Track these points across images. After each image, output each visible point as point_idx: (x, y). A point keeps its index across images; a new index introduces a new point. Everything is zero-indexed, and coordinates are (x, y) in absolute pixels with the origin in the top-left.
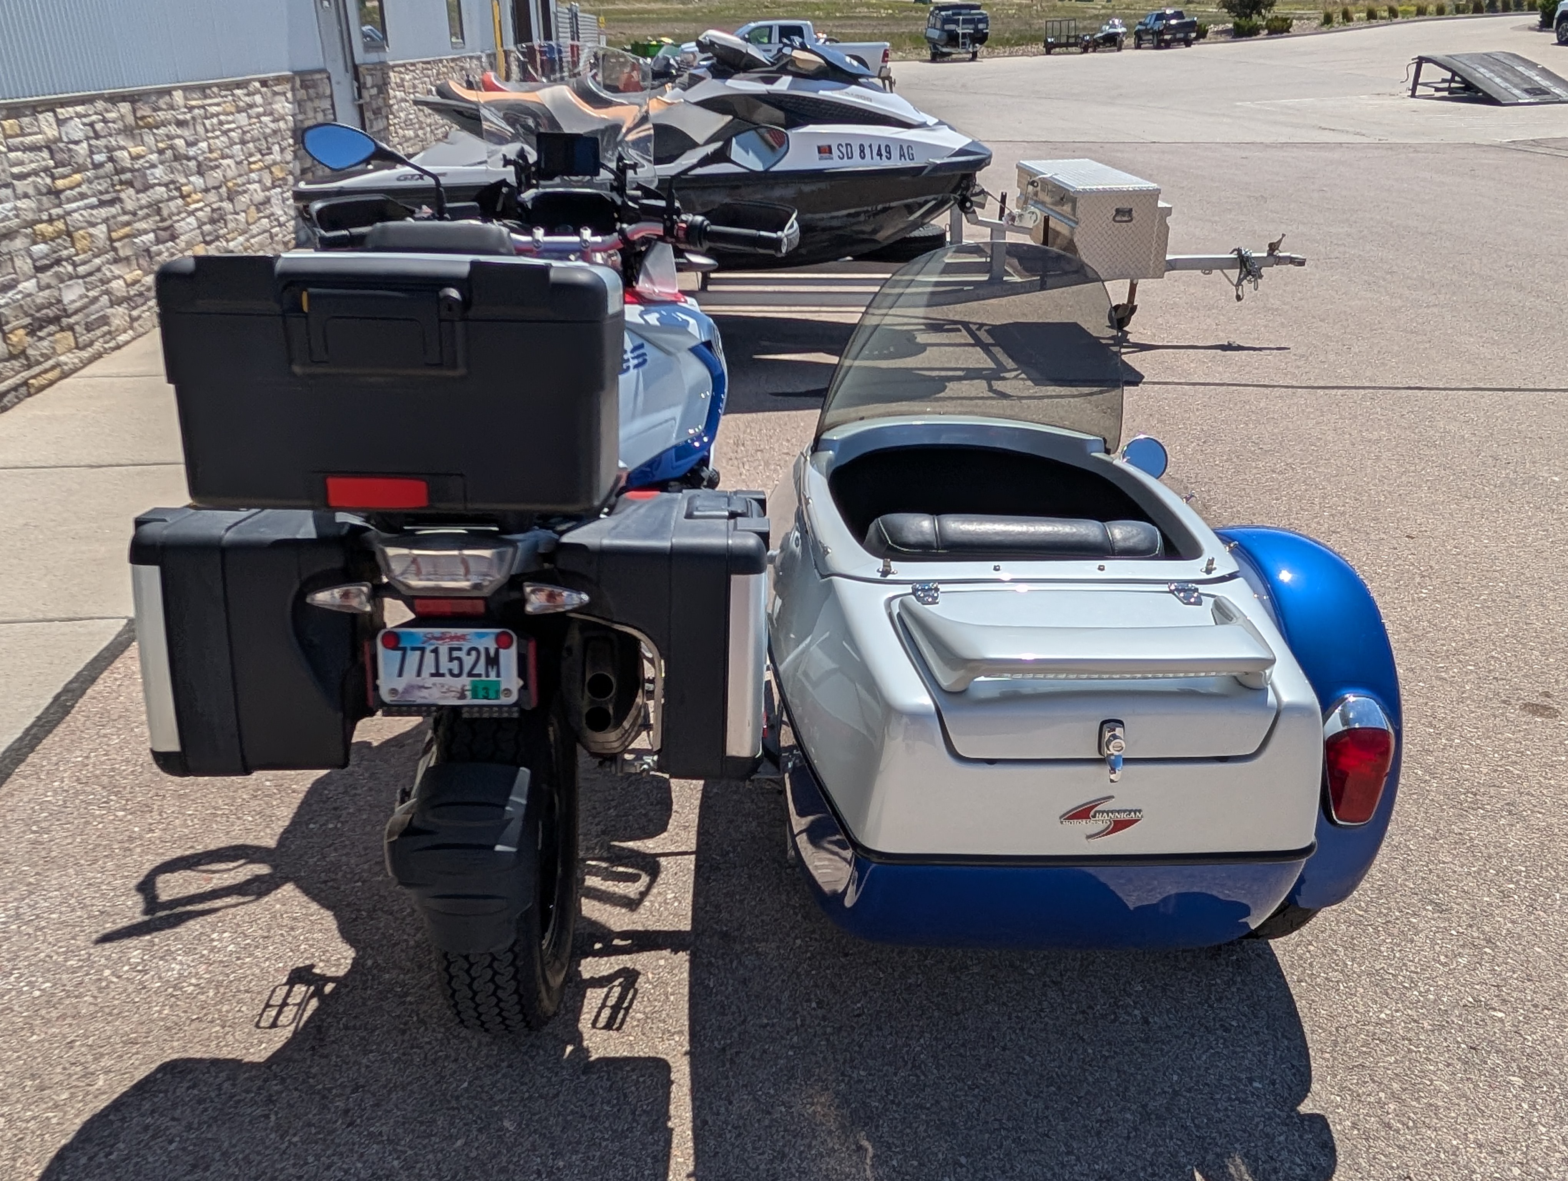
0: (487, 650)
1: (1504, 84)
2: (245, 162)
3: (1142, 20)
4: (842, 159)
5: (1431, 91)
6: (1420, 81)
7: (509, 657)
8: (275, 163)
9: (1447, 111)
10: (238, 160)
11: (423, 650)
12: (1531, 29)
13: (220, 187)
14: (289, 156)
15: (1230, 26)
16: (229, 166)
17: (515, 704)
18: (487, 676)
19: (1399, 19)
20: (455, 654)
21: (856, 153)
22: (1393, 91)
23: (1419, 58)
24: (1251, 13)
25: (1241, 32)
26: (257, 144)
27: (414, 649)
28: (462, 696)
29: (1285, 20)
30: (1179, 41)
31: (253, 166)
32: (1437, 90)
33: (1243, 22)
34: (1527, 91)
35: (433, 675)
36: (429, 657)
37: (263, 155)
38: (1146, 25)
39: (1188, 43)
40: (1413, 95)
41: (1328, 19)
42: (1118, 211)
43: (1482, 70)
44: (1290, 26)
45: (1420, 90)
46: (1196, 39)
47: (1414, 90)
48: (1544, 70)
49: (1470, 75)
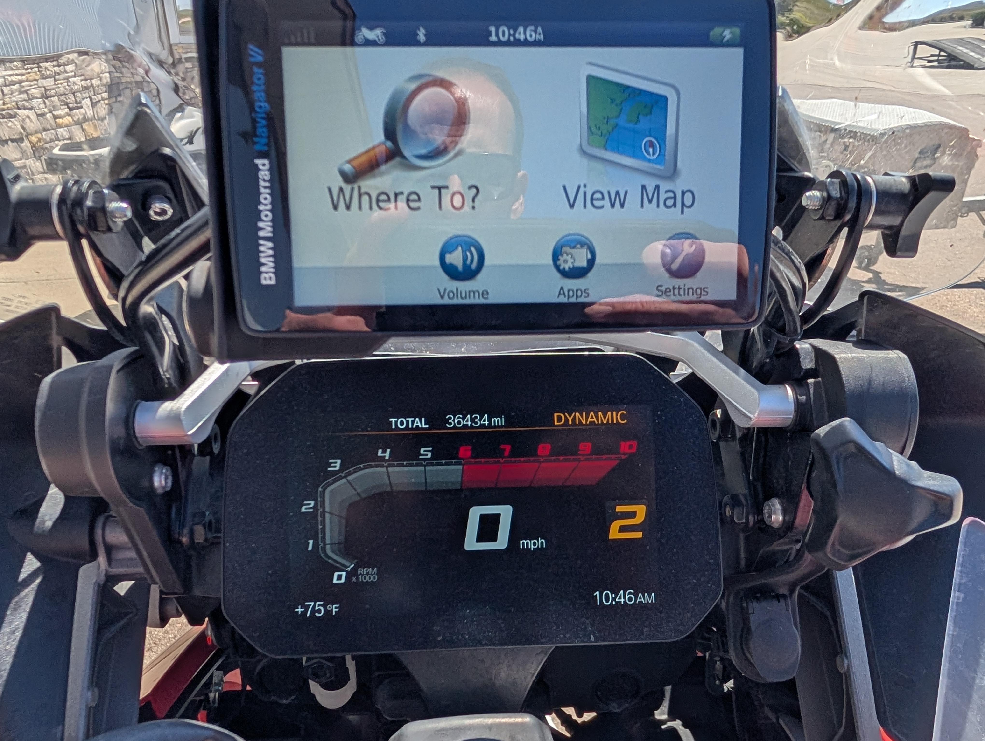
1: (977, 57)
2: (49, 116)
5: (925, 63)
6: (916, 56)
8: (85, 119)
10: (39, 112)
13: (21, 140)
14: (102, 110)
16: (28, 117)
22: (898, 63)
23: (916, 42)
26: (62, 98)
31: (59, 121)
32: (929, 61)
37: (71, 109)
40: (911, 66)
43: (960, 48)
45: (916, 62)
47: (912, 62)
49: (953, 51)
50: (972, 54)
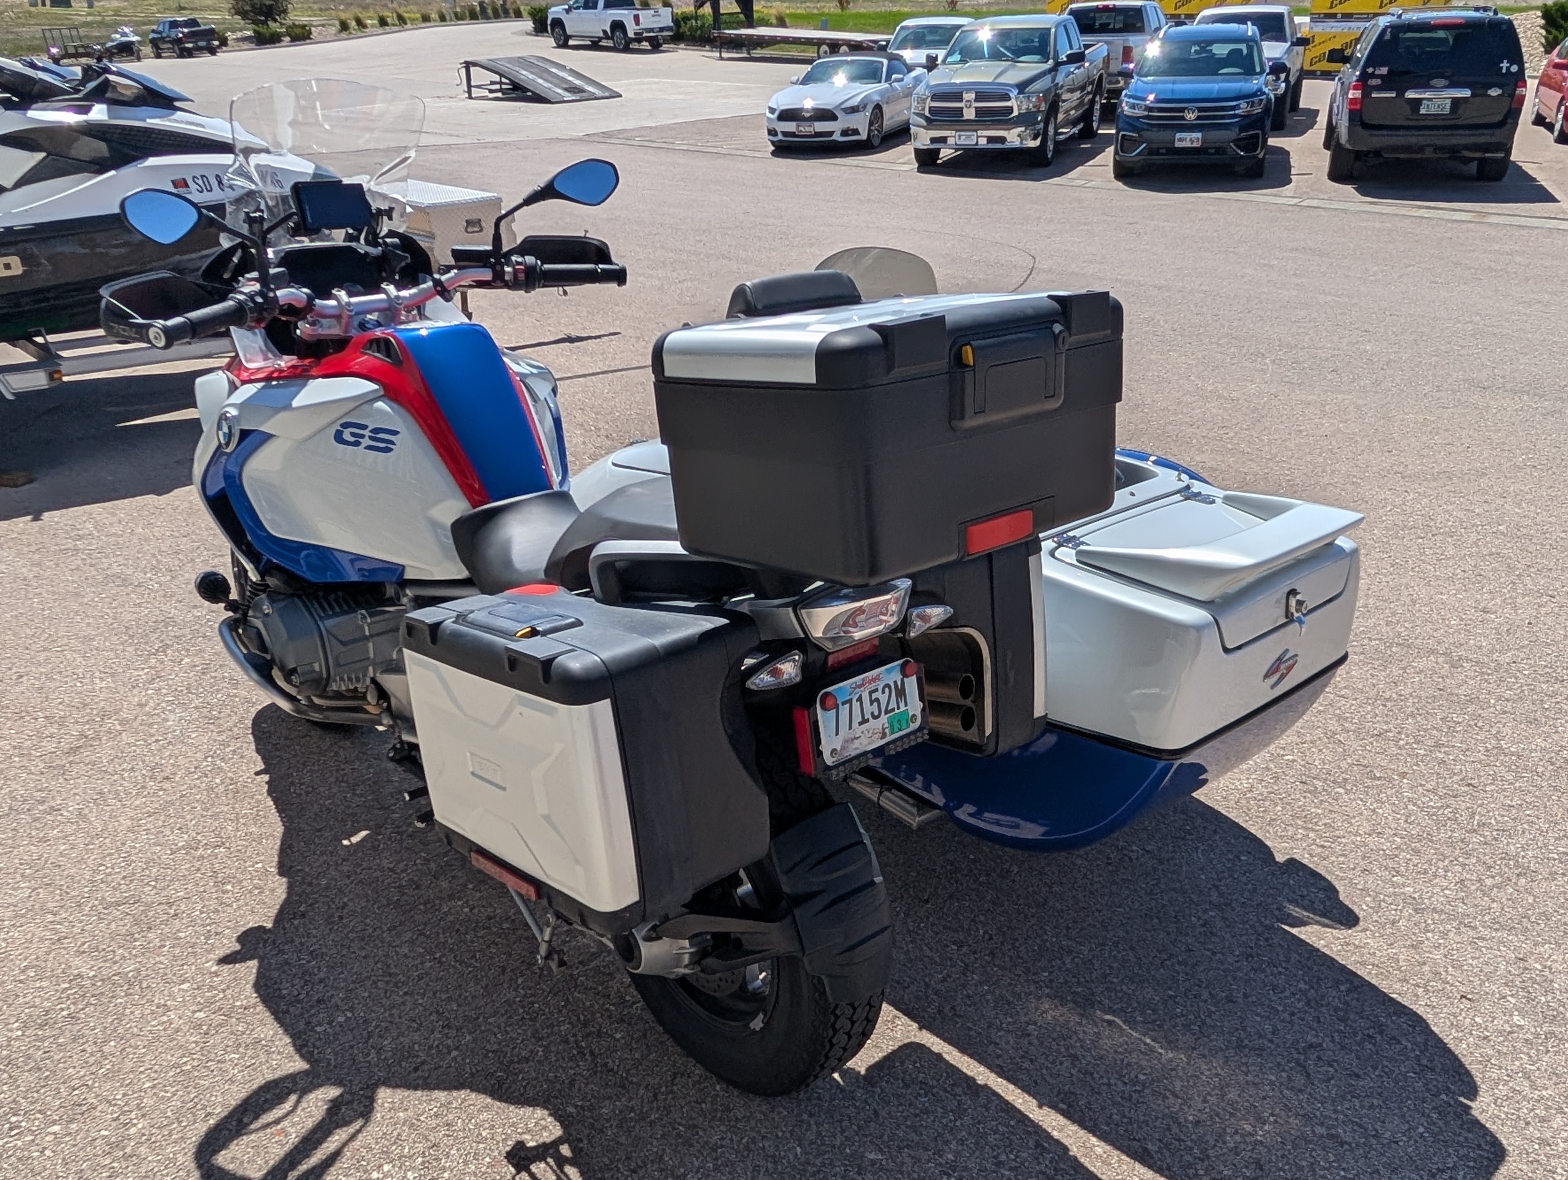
0: (895, 682)
1: (546, 85)
3: (155, 27)
4: (202, 192)
5: (486, 93)
6: (473, 83)
7: (911, 684)
9: (514, 111)
11: (850, 701)
12: (528, 34)
15: (249, 33)
17: (921, 729)
18: (898, 708)
19: (409, 26)
20: (874, 696)
21: (214, 183)
22: (453, 94)
23: (466, 62)
24: (267, 20)
25: (264, 40)
27: (844, 703)
28: (884, 735)
29: (303, 27)
30: (200, 49)
32: (491, 91)
33: (262, 29)
34: (566, 90)
35: (860, 724)
36: (856, 705)
38: (160, 33)
39: (213, 51)
40: (470, 97)
41: (344, 27)
42: (469, 223)
43: (524, 72)
44: (310, 33)
45: (475, 92)
46: (219, 47)
47: (469, 92)
48: (571, 70)
49: (516, 77)
50: (540, 81)
